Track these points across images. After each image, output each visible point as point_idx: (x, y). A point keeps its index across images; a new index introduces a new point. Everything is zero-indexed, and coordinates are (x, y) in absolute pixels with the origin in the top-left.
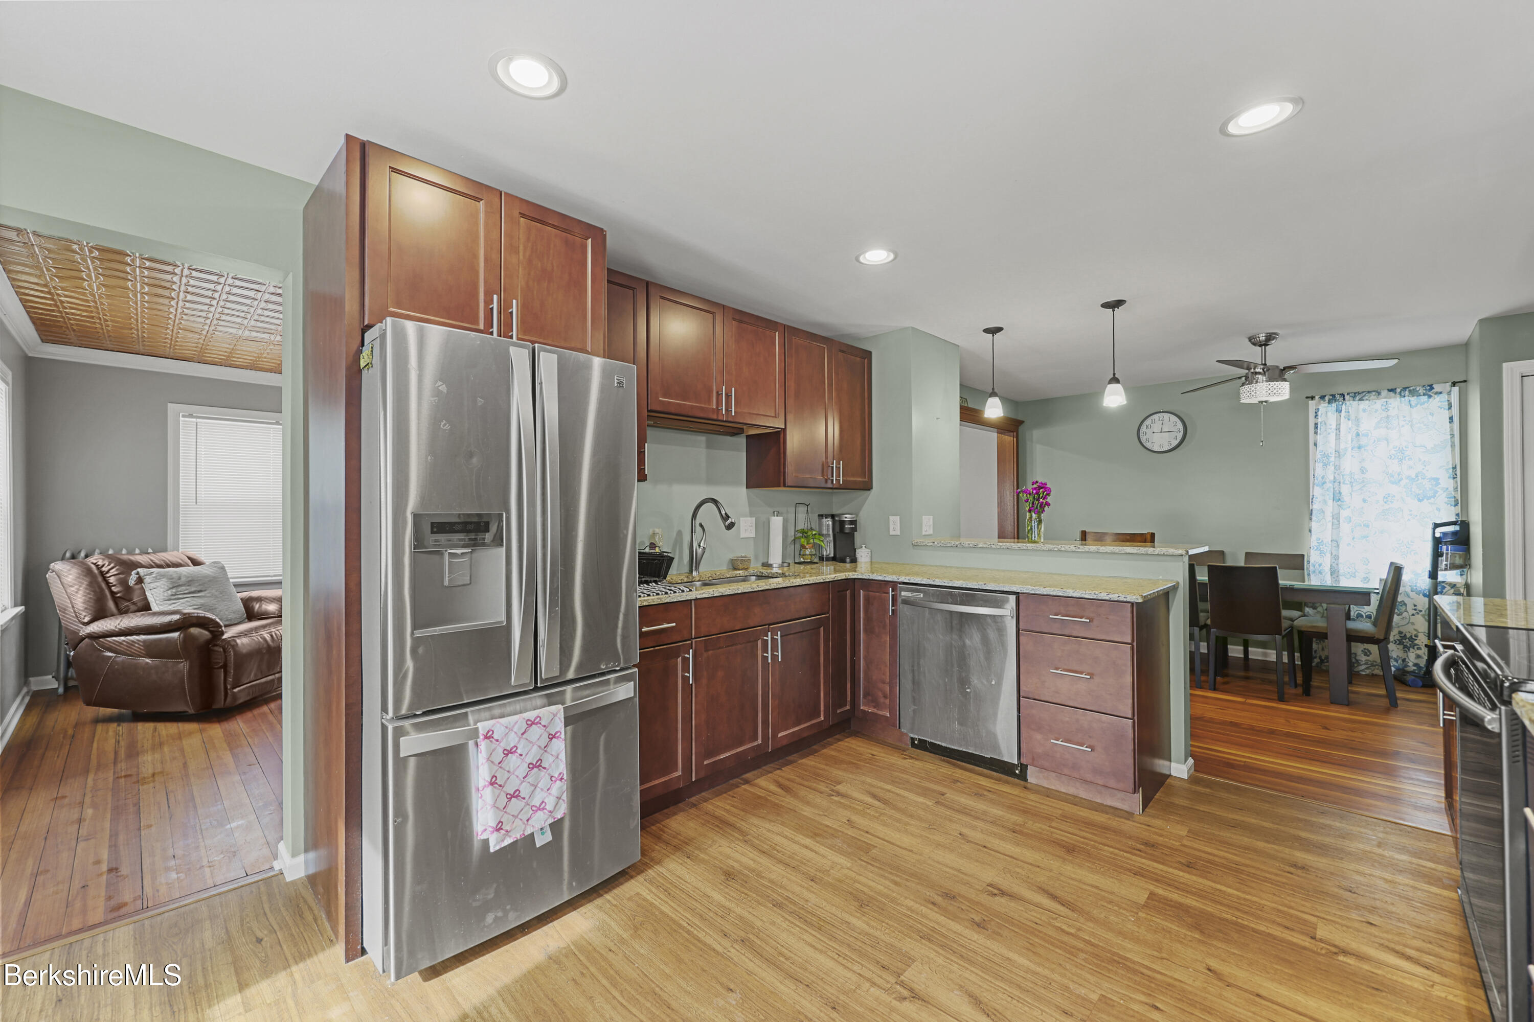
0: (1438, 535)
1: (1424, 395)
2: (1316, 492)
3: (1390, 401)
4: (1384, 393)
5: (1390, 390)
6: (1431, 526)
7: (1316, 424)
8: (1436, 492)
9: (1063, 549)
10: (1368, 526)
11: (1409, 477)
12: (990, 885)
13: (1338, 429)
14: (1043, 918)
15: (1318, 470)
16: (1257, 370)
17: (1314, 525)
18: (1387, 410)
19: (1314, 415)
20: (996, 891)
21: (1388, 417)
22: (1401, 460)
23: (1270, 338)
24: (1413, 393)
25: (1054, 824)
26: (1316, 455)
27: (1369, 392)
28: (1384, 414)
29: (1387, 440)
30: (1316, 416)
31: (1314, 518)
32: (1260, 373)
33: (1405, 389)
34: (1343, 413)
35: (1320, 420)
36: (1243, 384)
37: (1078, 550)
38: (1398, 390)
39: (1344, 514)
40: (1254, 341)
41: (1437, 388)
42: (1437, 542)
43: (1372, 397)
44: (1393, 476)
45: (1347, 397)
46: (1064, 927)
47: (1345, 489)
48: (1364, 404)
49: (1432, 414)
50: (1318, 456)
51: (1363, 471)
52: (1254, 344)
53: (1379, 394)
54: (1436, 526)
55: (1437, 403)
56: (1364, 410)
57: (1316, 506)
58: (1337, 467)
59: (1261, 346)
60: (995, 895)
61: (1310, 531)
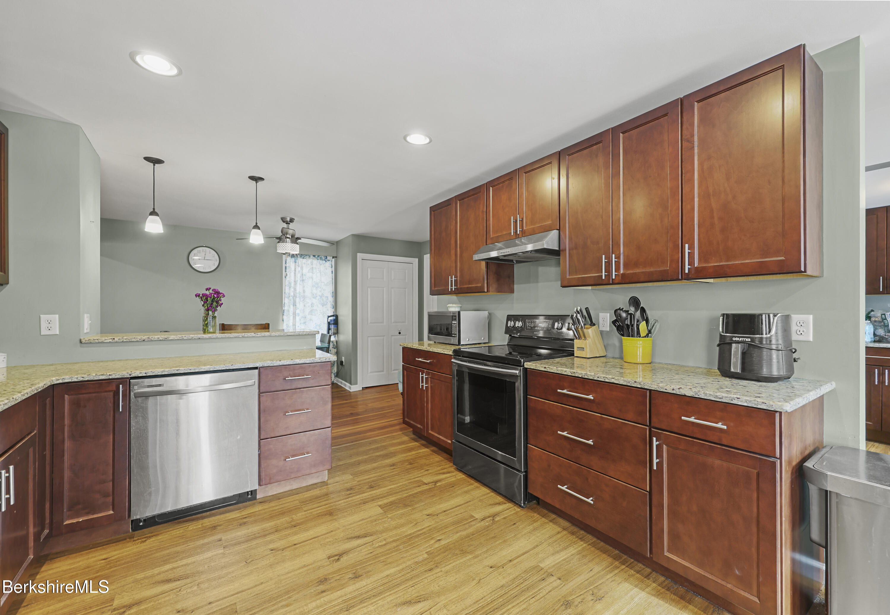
0: (329, 321)
1: (324, 260)
2: (286, 301)
3: (314, 261)
4: (312, 257)
5: (314, 256)
6: (326, 317)
7: (286, 267)
8: (327, 302)
9: (246, 336)
10: (305, 317)
11: (319, 296)
12: (329, 558)
13: (295, 271)
14: (369, 548)
15: (286, 290)
16: (288, 236)
17: (285, 317)
18: (312, 264)
19: (285, 262)
20: (336, 558)
21: (312, 268)
22: (317, 288)
23: (292, 220)
24: (321, 259)
25: (305, 509)
26: (286, 282)
27: (306, 255)
28: (311, 267)
29: (312, 278)
30: (286, 263)
31: (285, 314)
32: (289, 238)
33: (318, 256)
34: (297, 264)
35: (287, 265)
36: (278, 242)
37: (257, 336)
38: (316, 256)
39: (298, 311)
40: (283, 220)
41: (329, 258)
42: (329, 324)
43: (307, 258)
44: (313, 295)
45: (298, 256)
46: (380, 544)
47: (297, 300)
48: (304, 261)
49: (326, 269)
50: (287, 283)
51: (304, 291)
52: (284, 222)
53: (310, 257)
54: (329, 317)
55: (328, 264)
56: (304, 263)
57: (286, 308)
58: (295, 289)
59: (287, 223)
60: (338, 559)
61: (283, 320)
